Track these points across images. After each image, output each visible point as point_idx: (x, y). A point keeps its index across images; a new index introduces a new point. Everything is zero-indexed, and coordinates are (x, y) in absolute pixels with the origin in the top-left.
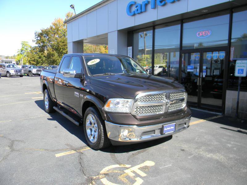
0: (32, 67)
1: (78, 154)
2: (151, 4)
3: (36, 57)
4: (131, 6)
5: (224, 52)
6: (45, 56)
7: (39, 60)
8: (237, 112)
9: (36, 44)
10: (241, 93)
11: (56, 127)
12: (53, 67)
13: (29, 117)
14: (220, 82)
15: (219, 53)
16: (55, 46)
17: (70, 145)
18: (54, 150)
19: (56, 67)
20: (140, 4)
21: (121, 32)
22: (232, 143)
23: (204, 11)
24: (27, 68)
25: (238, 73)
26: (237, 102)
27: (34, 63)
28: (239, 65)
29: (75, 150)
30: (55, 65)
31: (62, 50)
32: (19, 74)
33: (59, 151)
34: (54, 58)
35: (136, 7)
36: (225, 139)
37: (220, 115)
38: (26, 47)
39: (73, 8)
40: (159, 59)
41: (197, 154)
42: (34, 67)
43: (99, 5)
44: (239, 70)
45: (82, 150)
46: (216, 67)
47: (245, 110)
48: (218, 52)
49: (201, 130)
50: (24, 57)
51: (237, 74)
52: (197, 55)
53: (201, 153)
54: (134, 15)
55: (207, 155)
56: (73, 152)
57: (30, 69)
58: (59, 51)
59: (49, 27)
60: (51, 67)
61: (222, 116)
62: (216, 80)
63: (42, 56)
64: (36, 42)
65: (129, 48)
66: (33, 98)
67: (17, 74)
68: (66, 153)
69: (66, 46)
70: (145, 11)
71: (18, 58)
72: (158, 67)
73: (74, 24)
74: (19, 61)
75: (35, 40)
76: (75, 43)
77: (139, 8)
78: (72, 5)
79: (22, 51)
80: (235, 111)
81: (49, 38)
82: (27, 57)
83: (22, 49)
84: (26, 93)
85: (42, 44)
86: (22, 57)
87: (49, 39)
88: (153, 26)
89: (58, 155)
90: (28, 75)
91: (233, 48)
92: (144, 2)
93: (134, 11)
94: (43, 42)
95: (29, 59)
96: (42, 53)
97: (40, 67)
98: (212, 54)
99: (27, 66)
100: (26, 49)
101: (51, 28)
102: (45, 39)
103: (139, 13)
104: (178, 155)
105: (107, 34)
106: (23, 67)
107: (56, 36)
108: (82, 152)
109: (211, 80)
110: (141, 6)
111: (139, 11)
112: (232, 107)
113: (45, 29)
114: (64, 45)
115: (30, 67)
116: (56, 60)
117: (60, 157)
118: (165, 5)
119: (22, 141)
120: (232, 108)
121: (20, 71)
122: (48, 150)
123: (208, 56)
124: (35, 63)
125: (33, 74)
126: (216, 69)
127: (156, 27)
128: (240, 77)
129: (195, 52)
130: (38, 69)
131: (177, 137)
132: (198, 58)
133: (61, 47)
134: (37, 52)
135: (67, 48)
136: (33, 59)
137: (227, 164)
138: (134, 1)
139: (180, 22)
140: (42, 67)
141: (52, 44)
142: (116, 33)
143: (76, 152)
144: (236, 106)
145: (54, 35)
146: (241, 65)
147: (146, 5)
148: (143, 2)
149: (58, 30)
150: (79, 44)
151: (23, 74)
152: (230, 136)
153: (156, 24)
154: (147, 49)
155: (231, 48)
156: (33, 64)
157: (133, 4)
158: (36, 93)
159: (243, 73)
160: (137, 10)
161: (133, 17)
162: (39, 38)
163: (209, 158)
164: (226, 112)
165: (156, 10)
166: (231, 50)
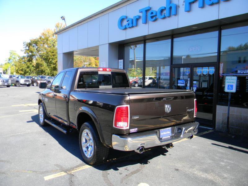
0: (20, 77)
1: (68, 176)
2: (142, 19)
3: (25, 67)
4: (122, 20)
5: (214, 67)
6: (33, 66)
7: (28, 70)
8: (228, 127)
9: (25, 53)
10: (231, 108)
11: (45, 145)
12: (42, 77)
13: (16, 133)
14: (210, 96)
15: (208, 69)
16: (44, 55)
17: (60, 166)
18: (43, 172)
19: (45, 77)
20: (131, 19)
21: (112, 45)
22: (225, 161)
23: (194, 28)
24: (14, 78)
25: (228, 89)
26: (227, 116)
27: (21, 72)
28: (229, 81)
29: (66, 172)
30: (43, 75)
31: (51, 60)
32: (6, 84)
33: (48, 173)
34: (42, 68)
35: (128, 21)
36: (217, 157)
37: (211, 130)
38: (14, 56)
39: (64, 19)
40: (149, 70)
41: (192, 174)
42: (21, 77)
43: (91, 18)
44: (228, 86)
45: (73, 171)
46: (204, 79)
47: (235, 125)
48: (207, 67)
49: (194, 147)
50: (12, 66)
51: (226, 90)
52: (187, 70)
53: (196, 173)
54: (125, 29)
55: (202, 175)
56: (63, 174)
57: (17, 79)
58: (48, 61)
59: (38, 37)
60: (39, 77)
61: (212, 131)
62: (206, 93)
63: (31, 66)
64: (24, 51)
65: (120, 61)
66: (20, 111)
67: (4, 84)
68: (56, 175)
69: (55, 56)
70: (137, 25)
71: (5, 67)
72: (148, 78)
73: (65, 35)
74: (7, 70)
75: (24, 49)
76: (65, 54)
77: (130, 22)
78: (62, 17)
79: (10, 60)
80: (226, 125)
81: (38, 47)
82: (14, 67)
83: (11, 58)
84: (13, 106)
85: (30, 54)
86: (9, 66)
87: (38, 49)
88: (144, 40)
89: (47, 178)
90: (15, 86)
91: (222, 64)
92: (136, 16)
93: (125, 26)
94: (32, 52)
95: (17, 68)
96: (31, 62)
97: (28, 77)
98: (202, 69)
99: (14, 76)
100: (14, 58)
101: (40, 38)
102: (34, 49)
103: (130, 28)
104: (173, 176)
105: (98, 46)
106: (11, 77)
107: (46, 46)
108: (73, 173)
109: (202, 94)
110: (132, 20)
111: (131, 25)
112: (222, 121)
113: (34, 39)
114: (54, 55)
115: (18, 78)
116: (45, 70)
117: (50, 180)
118: (156, 20)
119: (8, 162)
120: (222, 123)
121: (7, 81)
122: (36, 172)
123: (198, 71)
124: (23, 73)
125: (21, 84)
126: (204, 81)
127: (147, 41)
128: (230, 93)
129: (186, 67)
130: (26, 79)
131: (170, 154)
132: (188, 73)
133: (50, 57)
134: (26, 62)
135: (56, 58)
136: (21, 68)
137: (221, 184)
138: (125, 15)
139: (170, 37)
140: (31, 77)
141: (41, 54)
142: (107, 46)
143: (66, 174)
144: (226, 121)
145: (44, 45)
146: (230, 81)
147: (137, 20)
148: (134, 17)
149: (47, 40)
150: (69, 55)
151: (10, 84)
152: (222, 153)
153: (147, 38)
154: (136, 61)
155: (220, 64)
156: (21, 74)
157: (124, 18)
158: (23, 105)
159: (232, 89)
160: (129, 24)
161: (124, 31)
162: (27, 48)
163: (203, 178)
164: (216, 127)
165: (147, 25)
166: (220, 66)
